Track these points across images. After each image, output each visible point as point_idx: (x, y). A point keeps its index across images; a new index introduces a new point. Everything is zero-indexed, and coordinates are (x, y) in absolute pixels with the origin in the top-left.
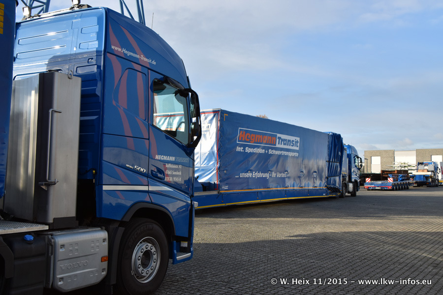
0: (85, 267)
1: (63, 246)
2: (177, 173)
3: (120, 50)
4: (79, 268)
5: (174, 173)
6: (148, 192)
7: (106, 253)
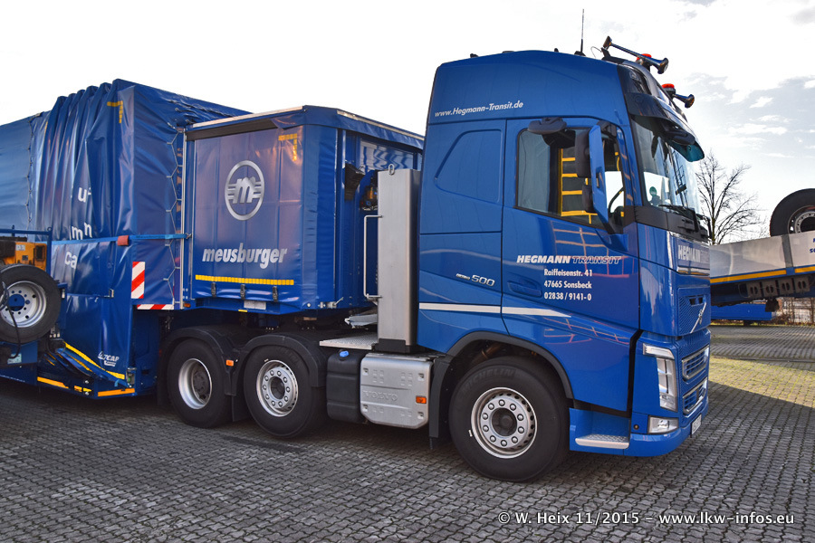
0: (393, 402)
1: (366, 370)
2: (579, 285)
3: (448, 113)
4: (385, 400)
5: (568, 286)
6: (501, 315)
7: (425, 393)
